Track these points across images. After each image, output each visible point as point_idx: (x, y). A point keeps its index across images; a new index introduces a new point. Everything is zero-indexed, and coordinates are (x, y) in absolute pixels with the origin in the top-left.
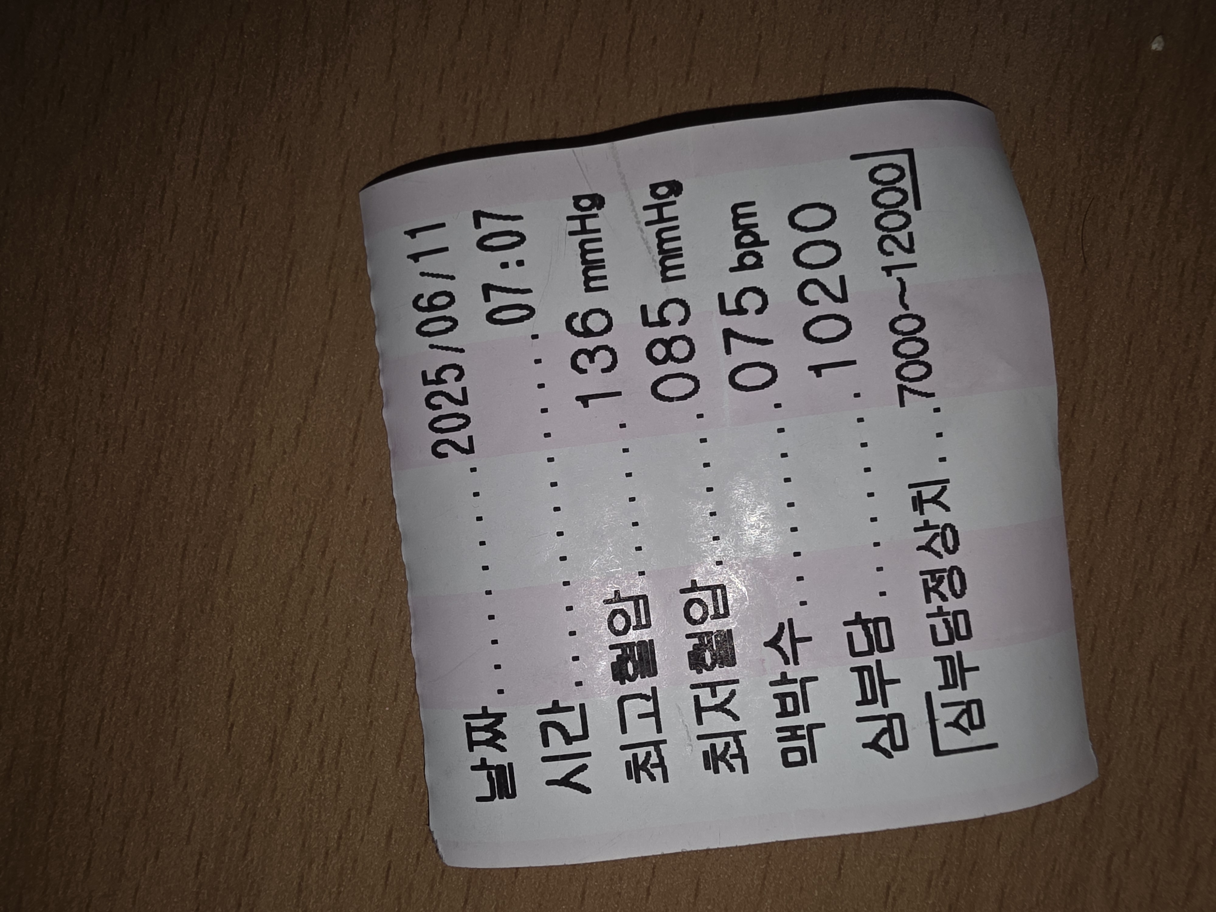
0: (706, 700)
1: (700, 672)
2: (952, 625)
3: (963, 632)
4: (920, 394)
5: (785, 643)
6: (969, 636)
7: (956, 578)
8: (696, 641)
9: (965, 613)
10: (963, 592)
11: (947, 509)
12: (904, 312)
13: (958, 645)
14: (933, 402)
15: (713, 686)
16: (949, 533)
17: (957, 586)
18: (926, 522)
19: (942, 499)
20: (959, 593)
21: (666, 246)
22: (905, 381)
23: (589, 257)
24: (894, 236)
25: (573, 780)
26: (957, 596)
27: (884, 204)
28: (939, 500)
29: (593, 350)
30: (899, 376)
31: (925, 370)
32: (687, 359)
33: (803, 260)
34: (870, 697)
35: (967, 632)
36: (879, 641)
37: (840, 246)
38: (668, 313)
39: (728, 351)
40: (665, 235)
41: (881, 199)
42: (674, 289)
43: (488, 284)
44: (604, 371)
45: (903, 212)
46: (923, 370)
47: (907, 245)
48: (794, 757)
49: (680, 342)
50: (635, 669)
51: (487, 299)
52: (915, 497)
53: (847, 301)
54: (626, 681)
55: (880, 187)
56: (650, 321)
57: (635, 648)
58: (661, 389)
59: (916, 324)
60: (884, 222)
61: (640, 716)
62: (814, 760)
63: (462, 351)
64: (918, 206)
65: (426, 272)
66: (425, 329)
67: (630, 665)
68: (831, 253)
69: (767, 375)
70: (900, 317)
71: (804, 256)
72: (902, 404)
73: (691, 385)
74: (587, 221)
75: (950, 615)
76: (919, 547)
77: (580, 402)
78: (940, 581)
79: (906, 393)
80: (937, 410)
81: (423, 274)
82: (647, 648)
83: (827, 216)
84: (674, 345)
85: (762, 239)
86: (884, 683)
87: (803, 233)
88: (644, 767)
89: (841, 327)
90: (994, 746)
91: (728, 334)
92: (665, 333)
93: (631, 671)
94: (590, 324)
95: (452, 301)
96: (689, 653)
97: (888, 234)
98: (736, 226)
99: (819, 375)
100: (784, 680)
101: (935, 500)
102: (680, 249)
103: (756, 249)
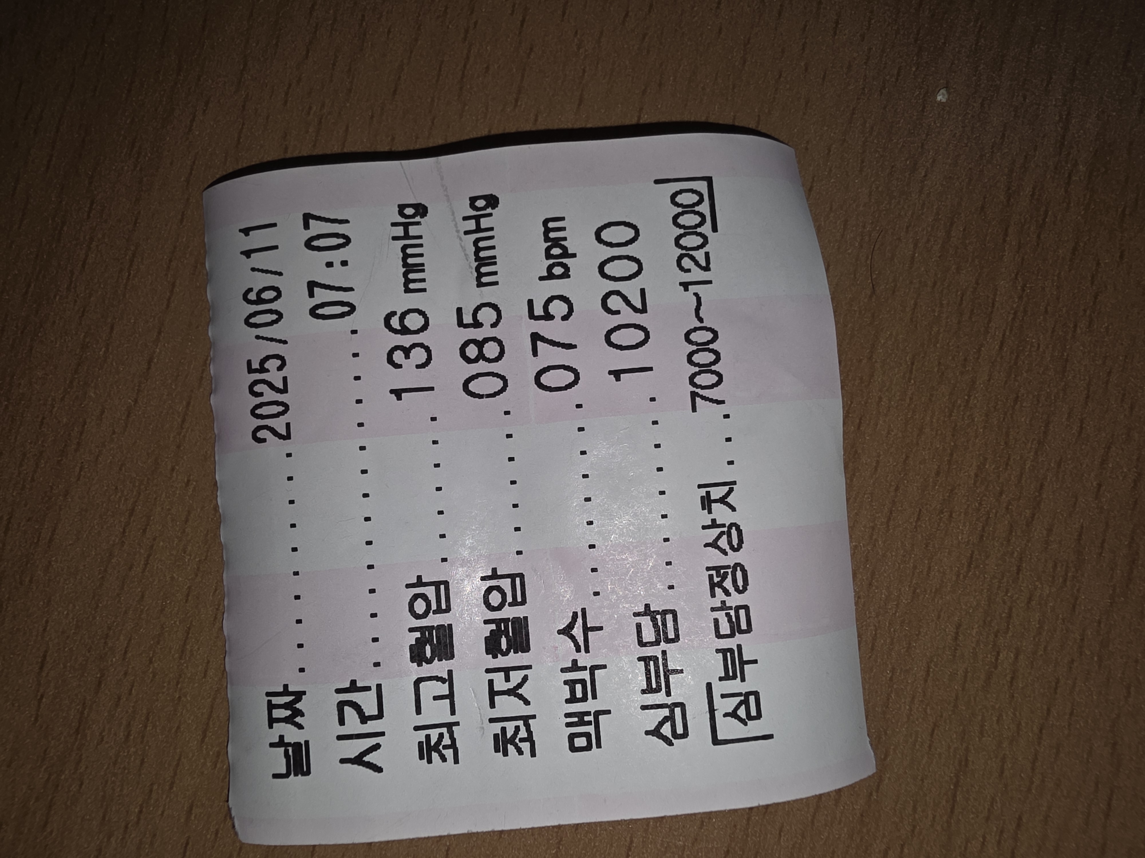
0: (500, 684)
1: (495, 657)
2: (734, 620)
3: (744, 626)
4: (711, 400)
5: (577, 631)
6: (749, 630)
7: (739, 574)
8: (493, 627)
9: (746, 608)
10: (745, 589)
11: (733, 509)
12: (699, 324)
13: (739, 638)
14: (723, 409)
15: (506, 671)
16: (734, 531)
17: (740, 583)
18: (714, 521)
19: (728, 500)
20: (741, 588)
21: (482, 254)
22: (697, 388)
23: (410, 261)
24: (692, 255)
25: (366, 759)
26: (740, 592)
27: (684, 225)
28: (726, 500)
29: (409, 347)
30: (692, 383)
31: (717, 378)
32: (497, 359)
33: (607, 273)
34: (654, 686)
35: (747, 626)
36: (666, 633)
37: (642, 261)
38: (481, 316)
39: (535, 353)
40: (481, 244)
41: (681, 220)
42: (488, 294)
43: (314, 281)
44: (418, 367)
45: (701, 233)
46: (714, 379)
47: (703, 263)
48: (580, 742)
49: (491, 343)
50: (432, 652)
51: (311, 295)
52: (704, 496)
53: (646, 312)
54: (424, 663)
55: (680, 210)
56: (465, 322)
57: (434, 631)
58: (472, 386)
59: (709, 336)
60: (683, 242)
61: (435, 698)
62: (599, 746)
63: (285, 342)
64: (715, 229)
65: (256, 267)
66: (252, 320)
67: (428, 648)
68: (634, 267)
69: (570, 377)
70: (695, 329)
71: (609, 269)
72: (694, 409)
73: (500, 384)
74: (410, 227)
75: (732, 609)
76: (706, 544)
77: (393, 395)
78: (724, 577)
79: (698, 400)
80: (727, 416)
81: (253, 269)
82: (446, 631)
83: (630, 233)
84: (486, 345)
85: (570, 252)
86: (668, 673)
87: (609, 248)
88: (436, 748)
89: (640, 336)
90: (770, 737)
91: (536, 337)
92: (478, 334)
93: (428, 654)
94: (407, 322)
95: (279, 295)
96: (486, 638)
97: (687, 253)
98: (547, 239)
99: (618, 379)
100: (575, 667)
101: (722, 500)
102: (494, 257)
103: (565, 261)
